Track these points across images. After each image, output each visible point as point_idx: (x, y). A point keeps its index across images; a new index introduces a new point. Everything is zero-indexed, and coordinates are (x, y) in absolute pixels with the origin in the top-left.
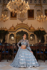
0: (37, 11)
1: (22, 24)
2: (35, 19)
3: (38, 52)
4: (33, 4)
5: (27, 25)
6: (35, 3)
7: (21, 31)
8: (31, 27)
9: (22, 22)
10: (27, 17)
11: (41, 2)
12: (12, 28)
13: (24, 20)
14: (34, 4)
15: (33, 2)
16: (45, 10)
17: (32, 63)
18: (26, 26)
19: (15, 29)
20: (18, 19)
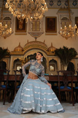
0: (62, 20)
1: (36, 42)
2: (57, 33)
3: (62, 87)
4: (55, 8)
5: (44, 43)
6: (59, 5)
7: (33, 54)
8: (52, 46)
9: (36, 38)
10: (44, 30)
11: (68, 5)
12: (19, 49)
13: (39, 34)
14: (57, 8)
15: (55, 3)
16: (76, 18)
17: (46, 105)
18: (42, 45)
19: (23, 50)
20: (29, 33)
